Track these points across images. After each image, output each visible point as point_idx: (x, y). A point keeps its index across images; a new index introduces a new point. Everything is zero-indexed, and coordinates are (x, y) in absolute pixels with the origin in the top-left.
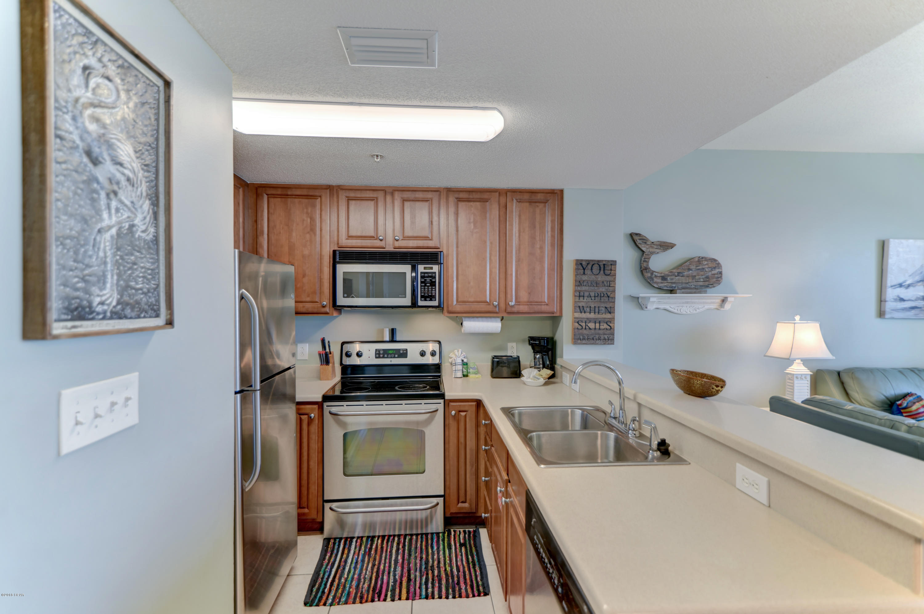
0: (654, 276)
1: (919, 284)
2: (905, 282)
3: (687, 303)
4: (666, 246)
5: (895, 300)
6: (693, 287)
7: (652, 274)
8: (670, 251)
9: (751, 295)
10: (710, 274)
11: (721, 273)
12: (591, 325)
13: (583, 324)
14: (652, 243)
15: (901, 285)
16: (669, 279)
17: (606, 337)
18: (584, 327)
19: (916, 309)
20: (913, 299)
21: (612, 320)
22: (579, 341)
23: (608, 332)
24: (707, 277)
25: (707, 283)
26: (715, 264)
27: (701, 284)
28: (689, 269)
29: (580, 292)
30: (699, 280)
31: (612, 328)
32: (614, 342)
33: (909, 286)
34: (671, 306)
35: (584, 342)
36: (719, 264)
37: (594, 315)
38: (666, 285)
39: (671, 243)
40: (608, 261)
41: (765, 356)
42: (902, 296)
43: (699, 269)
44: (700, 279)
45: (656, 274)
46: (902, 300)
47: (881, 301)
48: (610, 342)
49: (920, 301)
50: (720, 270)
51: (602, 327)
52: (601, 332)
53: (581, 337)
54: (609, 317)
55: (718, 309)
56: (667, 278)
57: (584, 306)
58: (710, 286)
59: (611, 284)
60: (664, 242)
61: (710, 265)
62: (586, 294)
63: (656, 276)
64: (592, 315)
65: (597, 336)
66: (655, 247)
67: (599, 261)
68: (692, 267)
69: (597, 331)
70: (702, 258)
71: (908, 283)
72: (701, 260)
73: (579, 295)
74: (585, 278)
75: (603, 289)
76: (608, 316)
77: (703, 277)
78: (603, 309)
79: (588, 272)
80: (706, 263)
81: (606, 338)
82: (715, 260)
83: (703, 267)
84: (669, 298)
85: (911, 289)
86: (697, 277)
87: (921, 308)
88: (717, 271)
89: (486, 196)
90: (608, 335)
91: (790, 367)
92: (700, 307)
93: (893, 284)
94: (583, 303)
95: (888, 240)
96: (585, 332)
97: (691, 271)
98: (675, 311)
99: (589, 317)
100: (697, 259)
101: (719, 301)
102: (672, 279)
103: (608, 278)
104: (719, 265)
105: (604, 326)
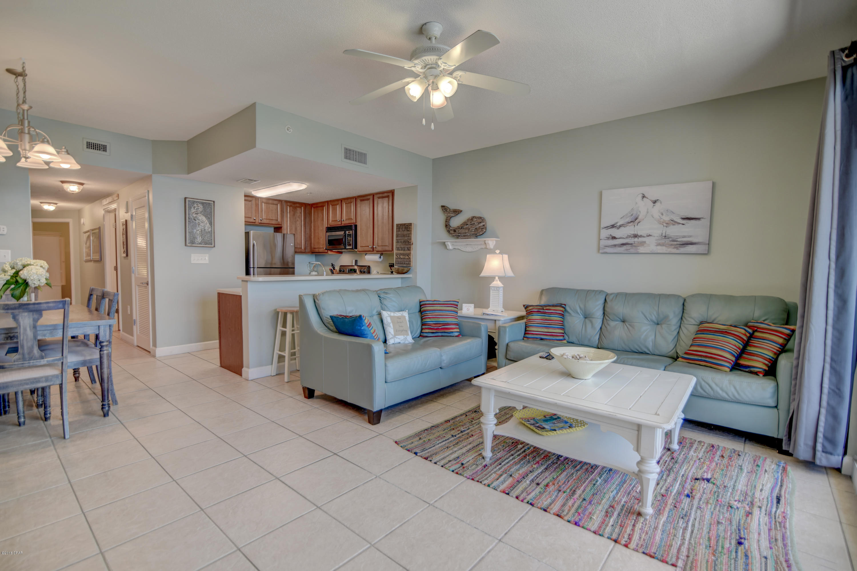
1: (630, 225)
2: (616, 223)
3: (468, 245)
4: (457, 212)
5: (608, 238)
6: (469, 235)
7: (449, 228)
10: (478, 226)
12: (402, 257)
13: (399, 256)
14: (450, 210)
15: (613, 226)
17: (407, 262)
18: (399, 258)
19: (627, 245)
20: (625, 237)
21: (409, 255)
23: (408, 260)
24: (476, 229)
25: (476, 232)
26: (481, 219)
27: (473, 233)
28: (467, 225)
29: (397, 240)
30: (472, 231)
32: (411, 266)
33: (620, 226)
34: (461, 247)
38: (455, 234)
39: (459, 210)
42: (614, 236)
43: (472, 224)
45: (451, 228)
46: (614, 238)
48: (409, 265)
49: (630, 239)
50: (484, 224)
51: (406, 258)
52: (405, 260)
55: (486, 248)
56: (456, 231)
57: (399, 247)
58: (478, 234)
59: (409, 236)
60: (456, 210)
61: (478, 221)
62: (400, 241)
63: (451, 230)
64: (402, 252)
66: (451, 213)
67: (405, 224)
68: (469, 223)
69: (404, 260)
72: (473, 218)
73: (397, 242)
74: (399, 233)
75: (406, 238)
76: (408, 252)
78: (407, 248)
79: (401, 230)
80: (476, 220)
82: (481, 218)
83: (474, 222)
84: (456, 242)
85: (622, 228)
86: (471, 229)
87: (632, 244)
88: (482, 224)
89: (368, 197)
92: (476, 247)
93: (606, 226)
94: (399, 245)
96: (399, 260)
98: (464, 250)
100: (471, 218)
101: (483, 243)
103: (409, 232)
105: (407, 257)
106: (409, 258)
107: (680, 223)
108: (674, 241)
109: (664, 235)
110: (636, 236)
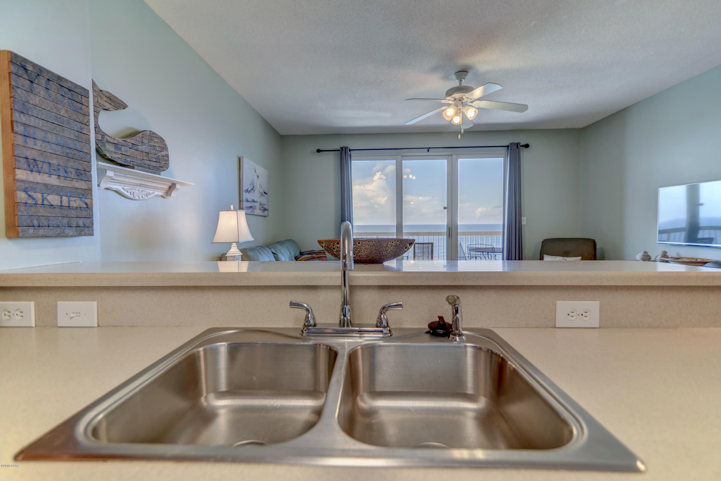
0: (105, 140)
1: (252, 191)
2: (248, 188)
3: (140, 185)
4: (116, 104)
5: (246, 201)
6: (147, 166)
8: (121, 111)
9: (194, 184)
10: (160, 154)
11: (167, 156)
12: (53, 199)
13: (38, 196)
14: (101, 91)
15: (247, 191)
16: (123, 149)
17: (81, 222)
18: (40, 202)
19: (251, 208)
20: (251, 201)
21: (88, 193)
22: (31, 231)
23: (84, 213)
24: (158, 158)
25: (158, 165)
26: (163, 144)
27: (155, 163)
28: (143, 143)
29: (25, 126)
30: (152, 160)
31: (90, 206)
32: (93, 231)
33: (249, 192)
34: (126, 188)
35: (41, 231)
36: (166, 145)
37: (57, 180)
38: (120, 156)
39: (122, 101)
40: (76, 85)
41: (212, 243)
42: (248, 198)
43: (151, 146)
44: (152, 158)
45: (108, 138)
46: (248, 201)
47: (240, 201)
48: (86, 230)
50: (167, 153)
51: (73, 204)
52: (73, 213)
53: (36, 223)
54: (83, 187)
55: (163, 197)
56: (121, 148)
57: (38, 158)
58: (161, 168)
59: (83, 129)
60: (115, 97)
61: (160, 145)
62: (40, 135)
63: (108, 142)
64: (53, 181)
65: (65, 221)
66: (105, 99)
68: (145, 141)
69: (65, 212)
70: (153, 133)
71: (249, 190)
73: (24, 133)
74: (34, 100)
76: (81, 185)
77: (155, 156)
78: (73, 171)
79: (40, 89)
80: (156, 140)
81: (81, 224)
82: (162, 140)
83: (155, 145)
85: (250, 194)
86: (150, 155)
87: (253, 207)
88: (165, 152)
90: (83, 219)
91: (230, 250)
92: (151, 192)
93: (244, 188)
94: (34, 151)
95: (243, 157)
96: (42, 211)
97: (144, 146)
98: (128, 194)
99: (48, 182)
100: (148, 133)
101: (167, 187)
102: (126, 151)
103: (79, 117)
104: (164, 148)
105: (76, 203)
106: (89, 207)
107: (263, 195)
108: (262, 207)
109: (260, 202)
110: (254, 201)
